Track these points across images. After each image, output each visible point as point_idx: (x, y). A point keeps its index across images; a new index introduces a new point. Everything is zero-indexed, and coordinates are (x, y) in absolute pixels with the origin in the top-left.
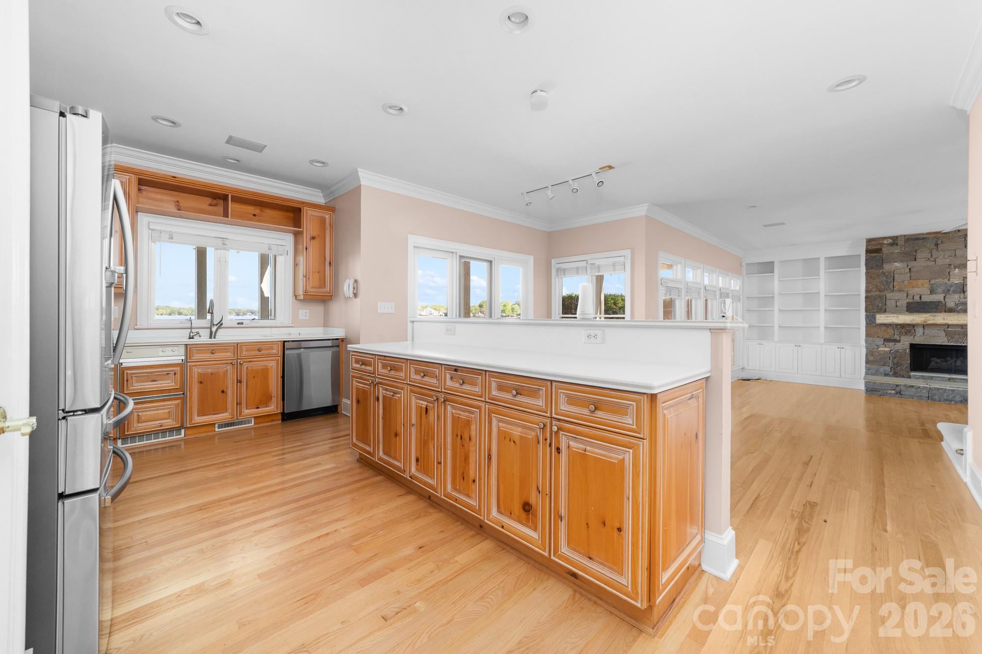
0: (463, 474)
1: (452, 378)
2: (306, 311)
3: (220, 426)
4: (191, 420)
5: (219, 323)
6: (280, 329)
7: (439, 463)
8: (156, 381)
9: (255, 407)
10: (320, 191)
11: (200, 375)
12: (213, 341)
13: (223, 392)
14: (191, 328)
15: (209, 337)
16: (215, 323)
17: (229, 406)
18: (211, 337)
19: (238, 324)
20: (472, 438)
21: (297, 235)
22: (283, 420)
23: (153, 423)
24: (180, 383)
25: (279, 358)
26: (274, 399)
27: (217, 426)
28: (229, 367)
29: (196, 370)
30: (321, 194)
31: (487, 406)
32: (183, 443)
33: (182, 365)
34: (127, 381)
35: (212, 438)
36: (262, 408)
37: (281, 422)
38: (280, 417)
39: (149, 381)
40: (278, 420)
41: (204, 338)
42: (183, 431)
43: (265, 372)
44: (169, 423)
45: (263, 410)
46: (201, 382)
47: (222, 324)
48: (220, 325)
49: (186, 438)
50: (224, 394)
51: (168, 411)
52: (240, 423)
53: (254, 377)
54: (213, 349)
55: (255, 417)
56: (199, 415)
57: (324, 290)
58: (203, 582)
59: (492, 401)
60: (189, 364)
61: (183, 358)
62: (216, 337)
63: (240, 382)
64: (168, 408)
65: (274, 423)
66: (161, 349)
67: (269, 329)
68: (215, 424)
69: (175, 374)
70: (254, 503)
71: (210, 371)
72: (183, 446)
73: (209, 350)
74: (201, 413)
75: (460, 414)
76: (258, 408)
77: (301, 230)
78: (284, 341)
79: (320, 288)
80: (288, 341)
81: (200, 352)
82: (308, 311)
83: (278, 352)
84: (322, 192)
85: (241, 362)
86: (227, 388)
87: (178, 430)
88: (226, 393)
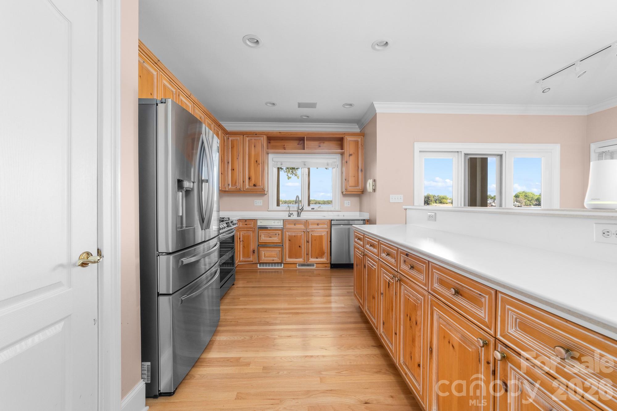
0: (411, 353)
1: (405, 261)
2: (349, 201)
3: (299, 266)
4: (285, 259)
5: (302, 208)
6: (333, 212)
7: (396, 334)
8: (271, 237)
9: (315, 257)
10: (356, 124)
11: (289, 236)
12: (299, 218)
13: (300, 247)
14: (289, 211)
15: (297, 216)
16: (300, 208)
17: (303, 255)
18: (298, 217)
19: (312, 209)
20: (418, 323)
21: (342, 154)
22: (331, 267)
23: (270, 258)
24: (281, 240)
25: (328, 230)
26: (326, 254)
27: (297, 265)
28: (303, 233)
29: (288, 234)
30: (357, 126)
31: (429, 296)
32: (283, 271)
33: (282, 230)
34: (260, 236)
35: (296, 270)
36: (319, 258)
37: (330, 268)
38: (329, 265)
39: (268, 237)
40: (328, 267)
41: (295, 217)
42: (283, 264)
43: (321, 237)
44: (277, 260)
45: (319, 260)
46: (290, 240)
47: (303, 209)
48: (302, 210)
49: (284, 268)
50: (300, 248)
51: (276, 253)
52: (308, 265)
53: (315, 240)
54: (295, 222)
55: (316, 263)
56: (289, 258)
57: (358, 188)
58: (241, 357)
59: (434, 294)
60: (284, 230)
61: (282, 226)
62: (301, 216)
63: (308, 242)
64: (276, 252)
65: (326, 268)
66: (273, 221)
67: (327, 212)
68: (296, 264)
69: (279, 235)
70: (289, 317)
71: (294, 234)
72: (283, 273)
73: (293, 223)
74: (290, 257)
75: (409, 297)
76: (317, 258)
77: (344, 151)
78: (332, 220)
79: (355, 186)
80: (334, 220)
81: (289, 224)
82: (350, 201)
83: (328, 227)
84: (357, 125)
85: (308, 231)
86: (302, 245)
87: (281, 263)
88: (301, 248)
